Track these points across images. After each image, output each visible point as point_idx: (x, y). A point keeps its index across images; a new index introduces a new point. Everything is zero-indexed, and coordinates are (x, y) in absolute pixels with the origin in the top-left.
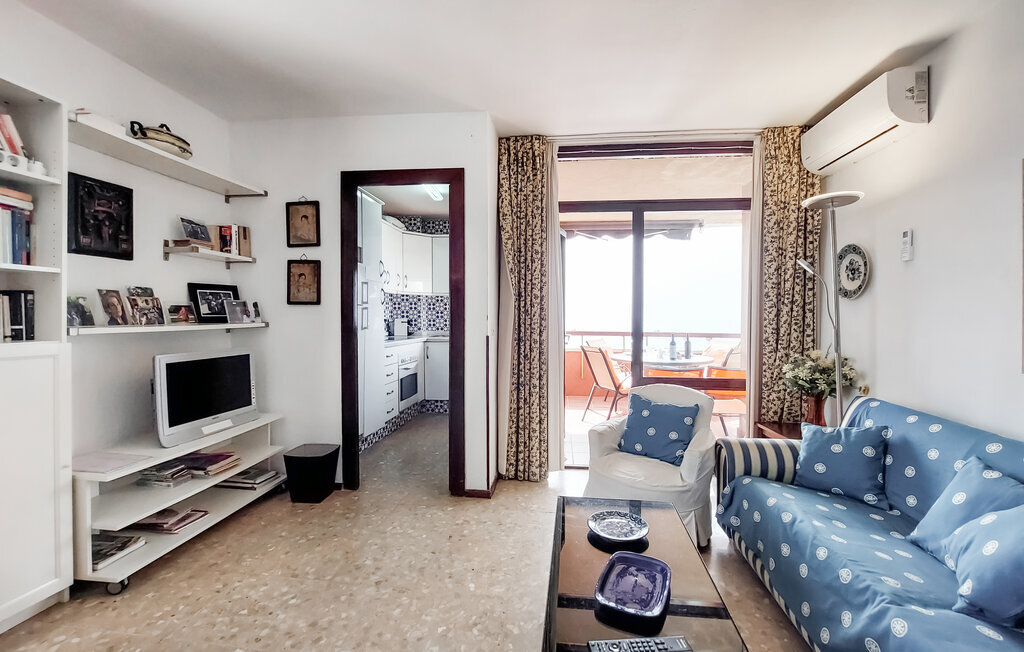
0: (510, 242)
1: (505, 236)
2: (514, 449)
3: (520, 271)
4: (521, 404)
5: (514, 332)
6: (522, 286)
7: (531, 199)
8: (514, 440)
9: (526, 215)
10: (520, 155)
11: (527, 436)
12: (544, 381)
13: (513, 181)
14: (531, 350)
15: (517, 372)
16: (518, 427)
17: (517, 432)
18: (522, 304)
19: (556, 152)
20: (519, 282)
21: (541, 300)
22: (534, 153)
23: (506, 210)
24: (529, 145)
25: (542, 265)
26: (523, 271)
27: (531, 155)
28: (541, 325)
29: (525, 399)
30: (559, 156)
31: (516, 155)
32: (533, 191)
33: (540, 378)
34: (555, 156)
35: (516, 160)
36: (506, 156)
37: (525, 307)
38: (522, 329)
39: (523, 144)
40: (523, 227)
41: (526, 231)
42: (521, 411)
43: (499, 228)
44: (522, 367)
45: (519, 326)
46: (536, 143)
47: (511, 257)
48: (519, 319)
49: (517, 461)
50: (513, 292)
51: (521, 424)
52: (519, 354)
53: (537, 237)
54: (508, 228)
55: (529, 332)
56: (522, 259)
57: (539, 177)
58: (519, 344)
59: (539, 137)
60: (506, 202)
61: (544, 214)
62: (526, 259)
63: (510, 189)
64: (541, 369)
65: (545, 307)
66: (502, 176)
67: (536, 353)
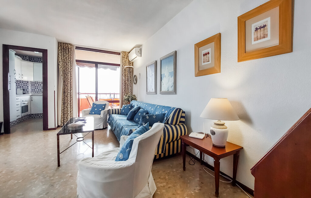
0: (61, 68)
1: (60, 67)
2: (63, 119)
3: (64, 76)
4: (65, 108)
5: (63, 90)
6: (65, 79)
7: (67, 58)
8: (63, 117)
9: (66, 62)
10: (64, 47)
11: (67, 115)
12: (72, 102)
13: (62, 53)
14: (68, 95)
15: (64, 99)
16: (64, 113)
17: (64, 115)
18: (65, 83)
19: (75, 48)
20: (64, 78)
21: (71, 83)
22: (68, 48)
23: (60, 60)
24: (67, 45)
25: (71, 74)
26: (65, 76)
27: (67, 48)
28: (70, 89)
29: (66, 107)
30: (76, 49)
31: (63, 47)
32: (68, 57)
33: (70, 101)
34: (75, 49)
35: (63, 48)
36: (60, 47)
37: (66, 84)
38: (65, 90)
39: (65, 45)
40: (65, 65)
41: (66, 66)
42: (65, 109)
43: (58, 65)
44: (65, 99)
45: (64, 89)
46: (69, 46)
47: (61, 72)
48: (64, 87)
49: (64, 122)
50: (62, 80)
51: (65, 113)
52: (64, 95)
53: (69, 68)
54: (61, 65)
55: (67, 90)
56: (65, 73)
57: (70, 53)
58: (64, 93)
59: (70, 44)
60: (60, 58)
61: (71, 62)
62: (66, 73)
63: (61, 55)
64: (70, 99)
65: (72, 84)
66: (59, 52)
67: (69, 95)
